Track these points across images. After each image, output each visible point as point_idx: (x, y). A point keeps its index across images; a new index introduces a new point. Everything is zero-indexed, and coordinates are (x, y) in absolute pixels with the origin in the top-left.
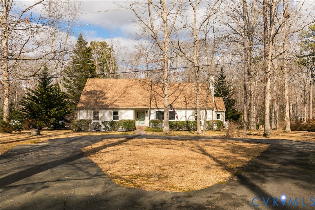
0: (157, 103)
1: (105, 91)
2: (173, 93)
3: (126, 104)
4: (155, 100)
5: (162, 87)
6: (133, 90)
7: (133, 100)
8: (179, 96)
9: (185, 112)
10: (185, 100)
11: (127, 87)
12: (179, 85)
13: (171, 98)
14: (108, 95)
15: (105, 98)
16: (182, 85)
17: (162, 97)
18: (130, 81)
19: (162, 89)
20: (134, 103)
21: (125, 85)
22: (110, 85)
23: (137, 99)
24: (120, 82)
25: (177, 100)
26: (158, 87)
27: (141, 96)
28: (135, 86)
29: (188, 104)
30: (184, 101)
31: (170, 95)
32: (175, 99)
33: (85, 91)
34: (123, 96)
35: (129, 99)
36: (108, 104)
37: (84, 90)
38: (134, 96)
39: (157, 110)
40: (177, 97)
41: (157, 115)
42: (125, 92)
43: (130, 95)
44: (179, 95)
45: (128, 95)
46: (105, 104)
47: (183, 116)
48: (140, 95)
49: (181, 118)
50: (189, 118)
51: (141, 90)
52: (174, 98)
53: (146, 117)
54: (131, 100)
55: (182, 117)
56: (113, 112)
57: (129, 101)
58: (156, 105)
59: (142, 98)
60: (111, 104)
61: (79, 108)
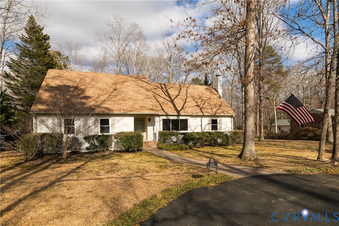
0: (162, 107)
1: (82, 87)
2: (177, 96)
3: (122, 107)
4: (158, 104)
5: (161, 88)
6: (125, 88)
7: (130, 102)
8: (187, 100)
9: (200, 120)
10: (196, 104)
11: (116, 84)
12: (180, 86)
13: (178, 101)
14: (89, 93)
15: (83, 97)
16: (183, 87)
17: (165, 100)
18: (116, 76)
19: (162, 90)
20: (133, 106)
21: (111, 81)
22: (88, 80)
23: (136, 100)
24: (102, 77)
25: (186, 104)
26: (155, 87)
27: (140, 97)
28: (126, 83)
29: (203, 109)
30: (197, 106)
31: (175, 98)
32: (183, 103)
33: (46, 85)
34: (113, 95)
35: (124, 100)
36: (92, 107)
37: (44, 84)
38: (131, 97)
39: (165, 118)
40: (186, 101)
41: (165, 124)
42: (115, 90)
43: (123, 95)
44: (186, 98)
45: (121, 94)
46: (85, 106)
47: (198, 125)
48: (138, 95)
49: (195, 128)
50: (206, 127)
51: (138, 88)
52: (182, 101)
53: (148, 127)
54: (127, 102)
55: (197, 127)
56: (99, 119)
57: (124, 102)
58: (163, 109)
59: (143, 99)
60: (96, 106)
61: (36, 113)
